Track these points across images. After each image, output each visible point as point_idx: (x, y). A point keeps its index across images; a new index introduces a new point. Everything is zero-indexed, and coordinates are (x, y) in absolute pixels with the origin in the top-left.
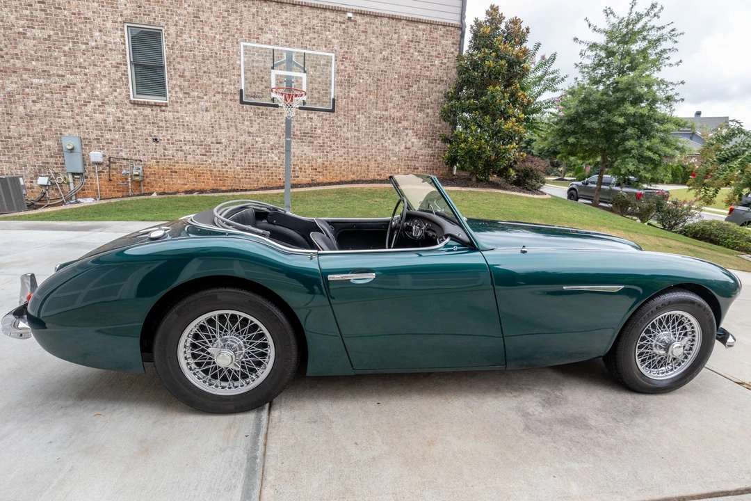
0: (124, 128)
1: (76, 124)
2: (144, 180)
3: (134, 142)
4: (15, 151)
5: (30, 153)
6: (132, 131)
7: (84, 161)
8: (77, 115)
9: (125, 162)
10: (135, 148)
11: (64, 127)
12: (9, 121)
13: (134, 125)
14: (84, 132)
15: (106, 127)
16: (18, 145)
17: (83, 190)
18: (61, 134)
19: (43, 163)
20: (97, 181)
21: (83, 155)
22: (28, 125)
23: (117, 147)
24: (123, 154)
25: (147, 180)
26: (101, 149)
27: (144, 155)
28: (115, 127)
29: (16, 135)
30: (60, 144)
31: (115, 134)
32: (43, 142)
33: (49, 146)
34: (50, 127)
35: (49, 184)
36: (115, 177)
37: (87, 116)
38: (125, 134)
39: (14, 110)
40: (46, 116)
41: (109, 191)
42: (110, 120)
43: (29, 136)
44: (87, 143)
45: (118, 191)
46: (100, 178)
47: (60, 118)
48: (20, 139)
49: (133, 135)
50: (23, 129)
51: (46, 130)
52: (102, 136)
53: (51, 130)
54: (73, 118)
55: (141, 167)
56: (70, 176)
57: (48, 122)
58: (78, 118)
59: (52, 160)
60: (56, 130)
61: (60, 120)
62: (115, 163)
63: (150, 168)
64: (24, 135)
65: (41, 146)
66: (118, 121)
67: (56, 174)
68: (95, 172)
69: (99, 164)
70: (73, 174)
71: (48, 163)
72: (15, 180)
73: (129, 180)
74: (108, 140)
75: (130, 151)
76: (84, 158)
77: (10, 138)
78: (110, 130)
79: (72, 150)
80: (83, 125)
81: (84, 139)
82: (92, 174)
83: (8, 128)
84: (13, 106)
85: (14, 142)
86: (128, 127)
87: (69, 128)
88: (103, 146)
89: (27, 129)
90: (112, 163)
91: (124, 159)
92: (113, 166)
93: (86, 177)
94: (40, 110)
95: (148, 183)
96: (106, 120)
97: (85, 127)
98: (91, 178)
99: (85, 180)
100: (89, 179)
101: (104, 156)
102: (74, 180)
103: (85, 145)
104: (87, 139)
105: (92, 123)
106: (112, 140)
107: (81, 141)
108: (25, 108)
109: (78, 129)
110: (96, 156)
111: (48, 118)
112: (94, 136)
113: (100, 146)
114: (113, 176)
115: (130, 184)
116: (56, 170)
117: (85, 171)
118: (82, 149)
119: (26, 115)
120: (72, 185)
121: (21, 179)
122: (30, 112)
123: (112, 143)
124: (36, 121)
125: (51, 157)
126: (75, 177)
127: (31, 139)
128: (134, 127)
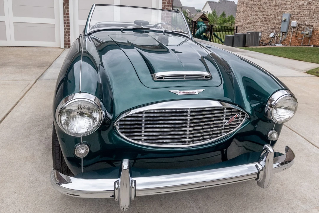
0: (311, 7)
1: (291, 7)
2: (312, 37)
3: (313, 15)
4: (267, 22)
5: (272, 22)
6: (314, 9)
7: (289, 26)
8: (293, 3)
9: (306, 27)
10: (313, 19)
11: (286, 10)
12: (269, 8)
13: (316, 5)
14: (293, 11)
15: (303, 8)
16: (269, 19)
17: (285, 41)
18: (284, 13)
19: (274, 27)
20: (291, 36)
21: (289, 23)
22: (274, 10)
23: (305, 18)
24: (306, 23)
25: (314, 38)
26: (297, 20)
27: (317, 23)
28: (306, 8)
29: (269, 14)
30: (282, 18)
31: (306, 11)
32: (277, 17)
33: (278, 19)
34: (281, 10)
35: (274, 37)
36: (299, 35)
37: (296, 3)
38: (310, 11)
39: (272, 3)
40: (281, 5)
41: (295, 42)
42: (306, 4)
43: (273, 14)
44: (292, 17)
45: (299, 43)
46: (293, 35)
47: (286, 5)
48: (270, 16)
49: (314, 11)
50: (272, 12)
51: (279, 12)
52: (300, 13)
53: (281, 11)
54: (290, 5)
55: (311, 30)
56: (281, 33)
57: (281, 8)
58: (292, 4)
59: (278, 26)
60: (283, 11)
61: (285, 6)
62: (301, 27)
63: (317, 30)
64: (272, 14)
65: (276, 19)
66: (309, 4)
67: (277, 32)
68: (292, 32)
69: (294, 28)
70: (283, 32)
71: (276, 27)
72: (258, 33)
73: (303, 37)
74: (302, 15)
75: (310, 20)
76: (289, 25)
77: (267, 16)
78: (304, 9)
79: (285, 20)
80: (293, 8)
81: (292, 15)
82: (290, 33)
83: (268, 12)
84: (272, 2)
85: (268, 17)
86: (313, 7)
87: (288, 10)
88: (299, 18)
89: (274, 11)
90: (300, 27)
91: (305, 25)
92: (300, 29)
93: (287, 34)
94: (280, 2)
95: (314, 39)
96: (303, 4)
97: (294, 9)
98: (289, 35)
99: (287, 36)
100: (288, 35)
101: (298, 23)
102: (282, 36)
103: (292, 18)
104: (293, 15)
105: (298, 6)
106: (304, 15)
107: (290, 16)
108: (275, 2)
109: (291, 10)
110: (294, 23)
111: (282, 6)
112: (296, 13)
113: (297, 18)
114: (299, 34)
115: (303, 39)
116: (278, 30)
117: (288, 31)
118: (290, 20)
119: (275, 5)
120: (281, 38)
121: (260, 33)
122: (277, 3)
123: (303, 17)
124: (277, 8)
125: (278, 24)
126: (283, 34)
127: (273, 16)
128: (316, 6)
